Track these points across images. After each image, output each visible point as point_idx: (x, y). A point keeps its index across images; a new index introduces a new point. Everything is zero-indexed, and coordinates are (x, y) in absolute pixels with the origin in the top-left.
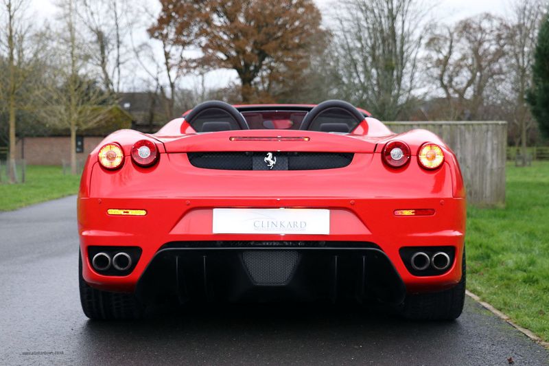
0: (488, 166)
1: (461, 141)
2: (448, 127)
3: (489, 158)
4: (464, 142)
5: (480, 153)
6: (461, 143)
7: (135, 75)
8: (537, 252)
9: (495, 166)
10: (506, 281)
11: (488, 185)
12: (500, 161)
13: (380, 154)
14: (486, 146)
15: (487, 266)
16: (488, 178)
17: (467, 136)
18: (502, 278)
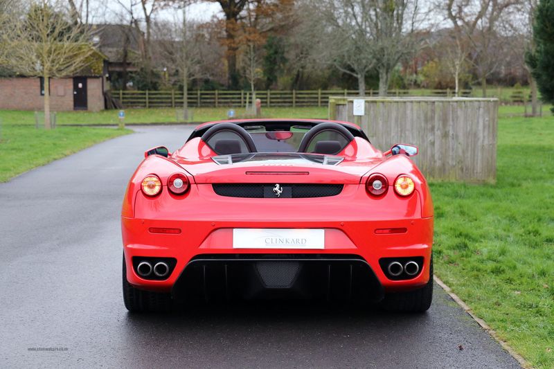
0: (480, 143)
1: (453, 117)
2: (441, 104)
3: (481, 135)
4: (456, 118)
5: (471, 129)
6: (453, 120)
7: (107, 7)
8: (512, 239)
9: (486, 142)
10: (475, 272)
11: (479, 162)
12: (491, 138)
13: (364, 185)
14: (478, 122)
15: (463, 256)
16: (480, 154)
17: (459, 113)
18: (473, 269)
